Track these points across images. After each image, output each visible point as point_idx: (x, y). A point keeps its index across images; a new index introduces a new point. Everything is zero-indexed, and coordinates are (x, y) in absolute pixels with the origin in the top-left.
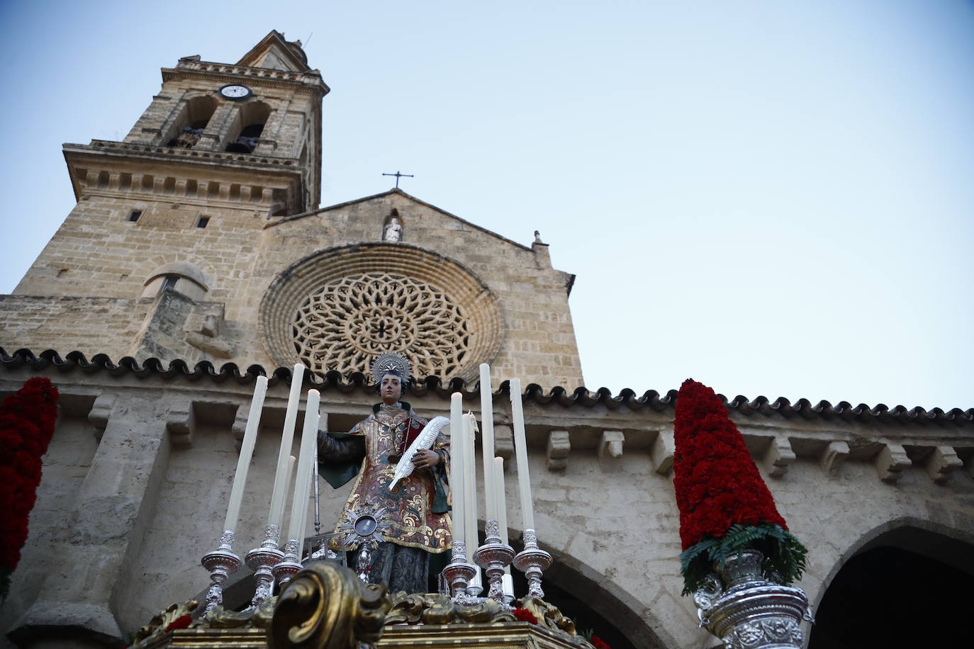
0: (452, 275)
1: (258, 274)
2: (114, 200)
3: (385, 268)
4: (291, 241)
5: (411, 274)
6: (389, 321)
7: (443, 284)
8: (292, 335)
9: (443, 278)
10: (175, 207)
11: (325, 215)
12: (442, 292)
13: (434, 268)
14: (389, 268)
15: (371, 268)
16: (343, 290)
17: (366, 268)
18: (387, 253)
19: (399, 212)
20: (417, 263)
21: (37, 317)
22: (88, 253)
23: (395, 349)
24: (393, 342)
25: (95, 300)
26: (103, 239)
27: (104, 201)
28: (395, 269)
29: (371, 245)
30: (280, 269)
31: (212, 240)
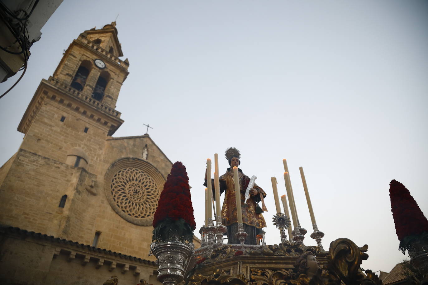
0: (160, 178)
1: (104, 161)
2: (56, 109)
3: (140, 168)
4: (115, 149)
5: (147, 173)
6: (139, 189)
7: (156, 179)
8: (110, 188)
9: (156, 177)
10: (77, 120)
11: (125, 140)
12: (155, 182)
13: (155, 173)
14: (141, 168)
15: (136, 167)
16: (127, 173)
17: (135, 166)
18: (142, 163)
19: (148, 146)
20: (150, 170)
21: (35, 163)
22: (48, 133)
23: (140, 201)
24: (139, 198)
25: (55, 162)
26: (53, 128)
27: (52, 108)
28: (143, 169)
29: (139, 159)
30: (111, 161)
31: (90, 141)
